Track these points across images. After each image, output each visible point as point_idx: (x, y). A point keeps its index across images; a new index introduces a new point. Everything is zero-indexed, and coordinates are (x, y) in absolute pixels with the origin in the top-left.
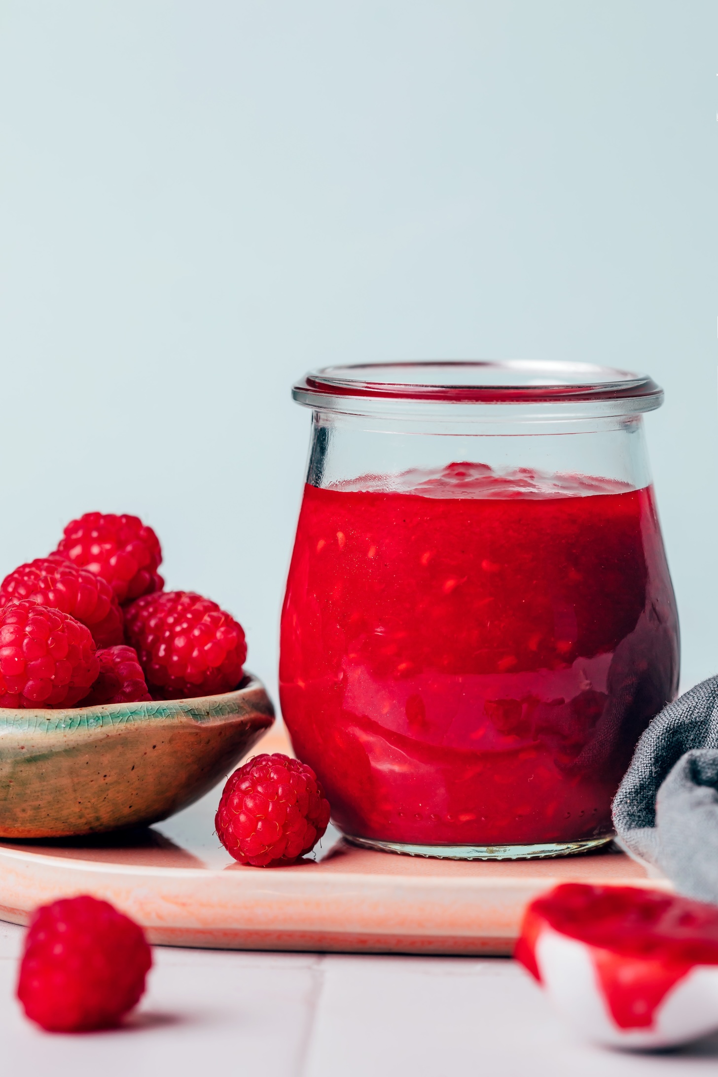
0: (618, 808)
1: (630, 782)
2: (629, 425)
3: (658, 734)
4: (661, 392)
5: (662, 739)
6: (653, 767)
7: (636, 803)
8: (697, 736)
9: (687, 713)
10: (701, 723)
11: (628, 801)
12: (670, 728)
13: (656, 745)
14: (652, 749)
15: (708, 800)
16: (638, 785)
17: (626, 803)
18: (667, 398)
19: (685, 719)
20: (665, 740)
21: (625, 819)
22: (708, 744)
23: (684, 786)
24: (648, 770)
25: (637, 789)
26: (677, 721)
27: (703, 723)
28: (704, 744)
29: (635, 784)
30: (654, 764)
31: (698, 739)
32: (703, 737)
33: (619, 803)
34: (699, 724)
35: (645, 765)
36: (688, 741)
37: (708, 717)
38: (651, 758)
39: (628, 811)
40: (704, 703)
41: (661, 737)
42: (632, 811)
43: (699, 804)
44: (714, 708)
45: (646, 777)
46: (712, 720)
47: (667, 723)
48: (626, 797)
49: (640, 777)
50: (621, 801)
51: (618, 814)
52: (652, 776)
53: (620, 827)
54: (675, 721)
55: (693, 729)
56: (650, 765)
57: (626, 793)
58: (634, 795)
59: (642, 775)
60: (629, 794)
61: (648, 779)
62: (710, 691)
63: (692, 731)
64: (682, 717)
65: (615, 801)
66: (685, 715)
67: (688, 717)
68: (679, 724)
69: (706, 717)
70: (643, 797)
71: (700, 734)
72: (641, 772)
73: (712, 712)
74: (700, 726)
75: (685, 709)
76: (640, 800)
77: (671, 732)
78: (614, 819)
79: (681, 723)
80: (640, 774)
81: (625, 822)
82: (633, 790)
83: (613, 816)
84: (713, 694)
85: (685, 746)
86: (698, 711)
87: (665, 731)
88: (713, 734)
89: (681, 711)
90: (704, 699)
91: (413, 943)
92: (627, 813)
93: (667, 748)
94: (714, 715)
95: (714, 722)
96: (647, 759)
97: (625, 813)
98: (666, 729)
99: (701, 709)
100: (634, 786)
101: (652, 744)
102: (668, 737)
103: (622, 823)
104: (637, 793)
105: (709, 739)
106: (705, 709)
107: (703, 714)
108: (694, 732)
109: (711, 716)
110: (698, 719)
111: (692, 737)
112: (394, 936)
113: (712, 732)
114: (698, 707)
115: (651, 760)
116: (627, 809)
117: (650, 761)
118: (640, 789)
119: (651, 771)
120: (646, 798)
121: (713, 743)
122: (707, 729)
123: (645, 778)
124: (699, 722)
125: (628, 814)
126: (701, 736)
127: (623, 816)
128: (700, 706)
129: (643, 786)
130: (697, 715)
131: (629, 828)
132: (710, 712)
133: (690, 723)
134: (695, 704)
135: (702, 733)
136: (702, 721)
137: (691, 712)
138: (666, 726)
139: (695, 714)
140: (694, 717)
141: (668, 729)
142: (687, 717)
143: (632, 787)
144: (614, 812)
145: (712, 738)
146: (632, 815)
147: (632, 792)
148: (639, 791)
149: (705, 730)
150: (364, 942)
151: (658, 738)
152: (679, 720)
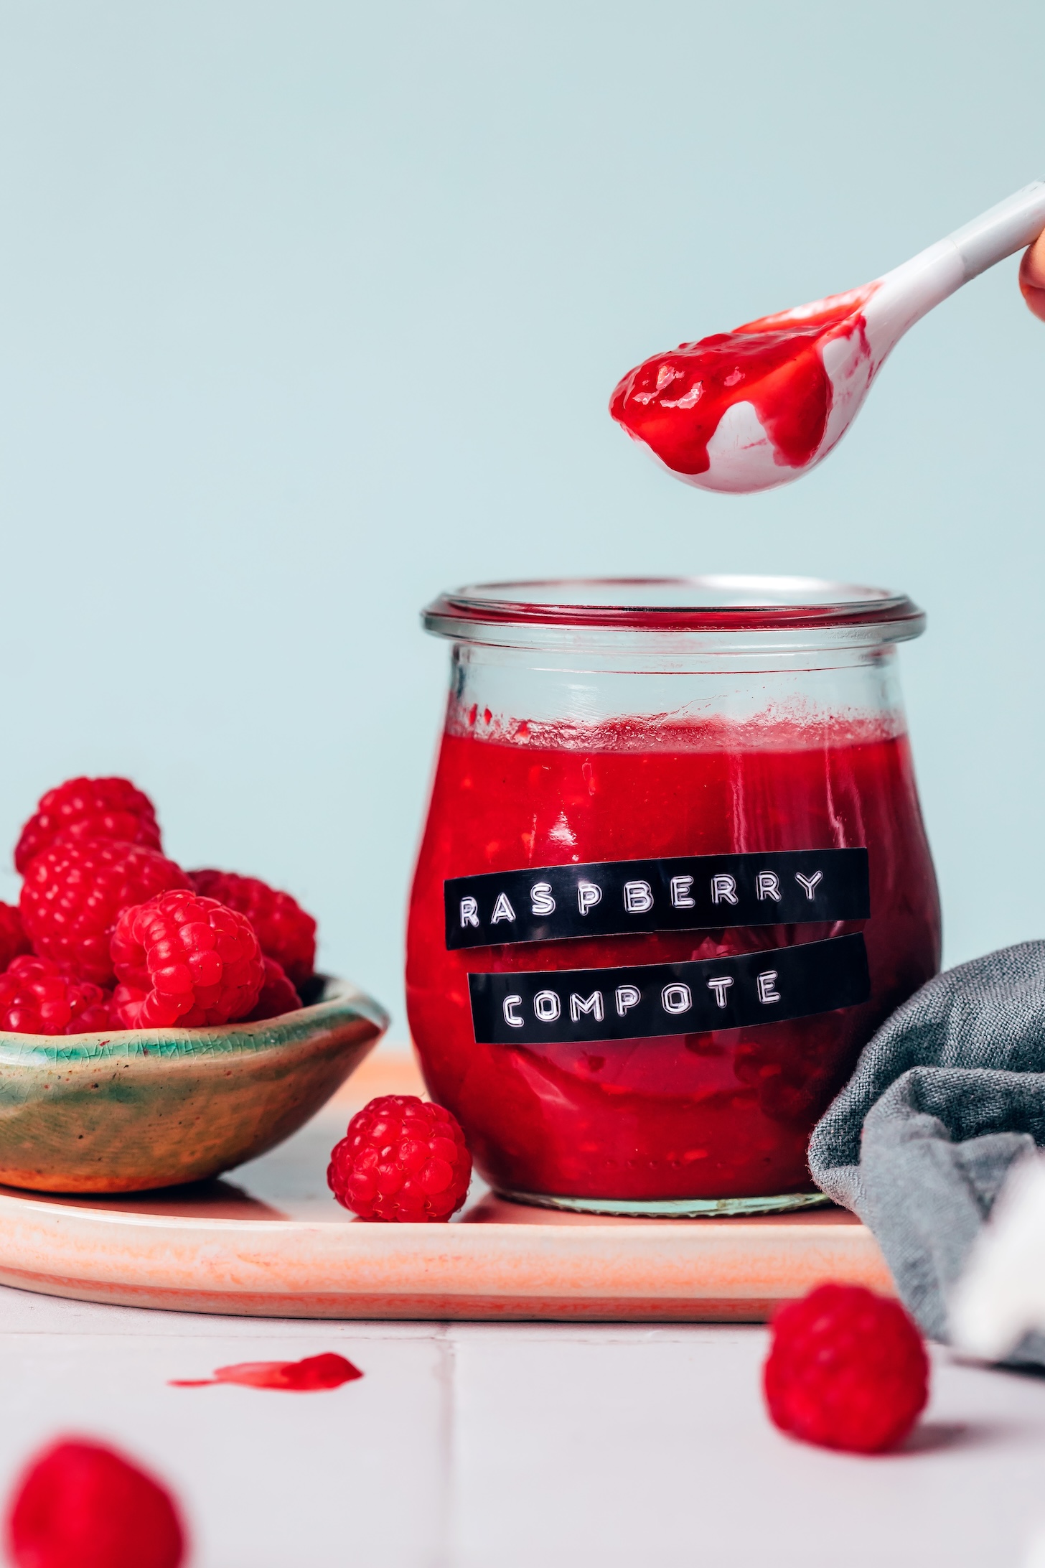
0: (818, 1139)
1: (840, 1106)
2: (877, 658)
3: (882, 1044)
4: (921, 616)
5: (887, 1050)
6: (871, 1087)
7: (842, 1133)
8: (932, 1043)
9: (918, 1014)
10: (938, 1026)
11: (832, 1131)
12: (897, 1035)
13: (878, 1058)
14: (873, 1063)
15: (927, 1131)
16: (848, 1110)
17: (830, 1133)
18: (931, 623)
19: (916, 1021)
20: (890, 1050)
21: (823, 1156)
22: (945, 1054)
23: (899, 1111)
24: (864, 1090)
25: (846, 1116)
26: (906, 1025)
27: (940, 1025)
28: (940, 1053)
29: (843, 1110)
30: (873, 1082)
31: (933, 1047)
32: (940, 1044)
33: (819, 1133)
34: (935, 1027)
35: (861, 1085)
36: (920, 1050)
37: (946, 1018)
38: (869, 1075)
39: (829, 1145)
40: (940, 1000)
41: (885, 1048)
42: (834, 1144)
43: (915, 1135)
44: (953, 1006)
45: (861, 1100)
46: (951, 1022)
47: (893, 1029)
48: (830, 1126)
49: (852, 1100)
50: (823, 1131)
51: (815, 1148)
52: (869, 1098)
53: (814, 1164)
54: (903, 1025)
55: (926, 1034)
56: (867, 1084)
57: (831, 1120)
58: (840, 1123)
59: (854, 1099)
60: (835, 1122)
61: (863, 1102)
62: (947, 986)
63: (926, 1037)
64: (912, 1019)
65: (816, 1129)
66: (917, 1017)
67: (921, 1019)
68: (909, 1028)
69: (944, 1018)
70: (853, 1125)
71: (936, 1041)
72: (855, 1094)
73: (951, 1011)
74: (936, 1029)
75: (916, 1010)
76: (850, 1128)
77: (898, 1039)
78: (809, 1153)
79: (911, 1027)
80: (853, 1096)
81: (822, 1159)
82: (840, 1117)
83: (809, 1148)
84: (951, 989)
85: (917, 1056)
86: (933, 1010)
87: (890, 1039)
88: (953, 1041)
89: (911, 1013)
90: (939, 995)
91: (563, 1307)
92: (827, 1147)
93: (894, 1060)
94: (954, 1015)
95: (953, 1024)
96: (864, 1077)
97: (824, 1147)
98: (892, 1037)
99: (937, 1008)
100: (842, 1112)
101: (873, 1057)
102: (894, 1047)
103: (818, 1160)
104: (845, 1120)
105: (946, 1047)
106: (942, 1007)
107: (940, 1014)
108: (928, 1038)
109: (950, 1016)
110: (933, 1021)
111: (925, 1045)
112: (539, 1298)
113: (951, 1038)
114: (933, 1006)
115: (869, 1077)
116: (829, 1142)
117: (868, 1080)
118: (851, 1115)
119: (869, 1092)
120: (857, 1125)
121: (952, 1053)
122: (944, 1034)
123: (859, 1102)
124: (934, 1024)
125: (829, 1149)
126: (938, 1043)
127: (821, 1150)
128: (934, 1004)
129: (855, 1112)
130: (931, 1016)
131: (828, 1167)
132: (949, 1012)
133: (924, 1027)
134: (928, 1002)
135: (938, 1039)
136: (939, 1023)
137: (923, 1012)
138: (892, 1033)
139: (929, 1015)
140: (928, 1018)
141: (895, 1036)
142: (918, 1019)
143: (840, 1114)
144: (811, 1144)
145: (951, 1046)
146: (835, 1149)
147: (839, 1119)
148: (848, 1118)
149: (942, 1035)
150: (500, 1307)
151: (882, 1049)
152: (909, 1024)
